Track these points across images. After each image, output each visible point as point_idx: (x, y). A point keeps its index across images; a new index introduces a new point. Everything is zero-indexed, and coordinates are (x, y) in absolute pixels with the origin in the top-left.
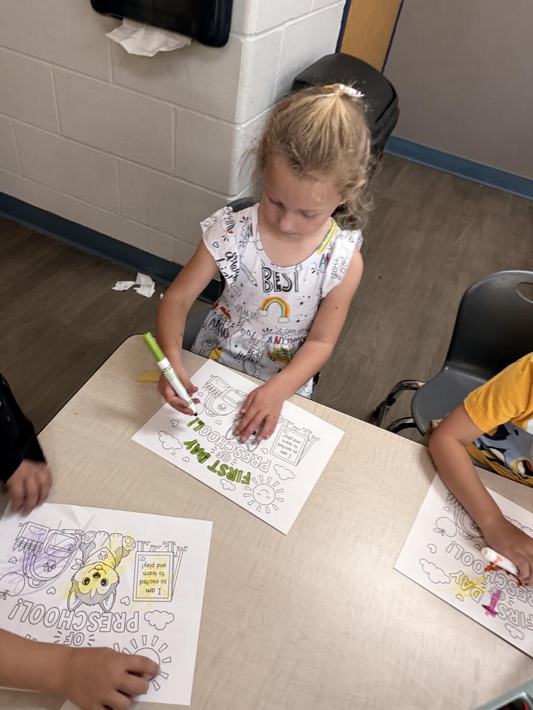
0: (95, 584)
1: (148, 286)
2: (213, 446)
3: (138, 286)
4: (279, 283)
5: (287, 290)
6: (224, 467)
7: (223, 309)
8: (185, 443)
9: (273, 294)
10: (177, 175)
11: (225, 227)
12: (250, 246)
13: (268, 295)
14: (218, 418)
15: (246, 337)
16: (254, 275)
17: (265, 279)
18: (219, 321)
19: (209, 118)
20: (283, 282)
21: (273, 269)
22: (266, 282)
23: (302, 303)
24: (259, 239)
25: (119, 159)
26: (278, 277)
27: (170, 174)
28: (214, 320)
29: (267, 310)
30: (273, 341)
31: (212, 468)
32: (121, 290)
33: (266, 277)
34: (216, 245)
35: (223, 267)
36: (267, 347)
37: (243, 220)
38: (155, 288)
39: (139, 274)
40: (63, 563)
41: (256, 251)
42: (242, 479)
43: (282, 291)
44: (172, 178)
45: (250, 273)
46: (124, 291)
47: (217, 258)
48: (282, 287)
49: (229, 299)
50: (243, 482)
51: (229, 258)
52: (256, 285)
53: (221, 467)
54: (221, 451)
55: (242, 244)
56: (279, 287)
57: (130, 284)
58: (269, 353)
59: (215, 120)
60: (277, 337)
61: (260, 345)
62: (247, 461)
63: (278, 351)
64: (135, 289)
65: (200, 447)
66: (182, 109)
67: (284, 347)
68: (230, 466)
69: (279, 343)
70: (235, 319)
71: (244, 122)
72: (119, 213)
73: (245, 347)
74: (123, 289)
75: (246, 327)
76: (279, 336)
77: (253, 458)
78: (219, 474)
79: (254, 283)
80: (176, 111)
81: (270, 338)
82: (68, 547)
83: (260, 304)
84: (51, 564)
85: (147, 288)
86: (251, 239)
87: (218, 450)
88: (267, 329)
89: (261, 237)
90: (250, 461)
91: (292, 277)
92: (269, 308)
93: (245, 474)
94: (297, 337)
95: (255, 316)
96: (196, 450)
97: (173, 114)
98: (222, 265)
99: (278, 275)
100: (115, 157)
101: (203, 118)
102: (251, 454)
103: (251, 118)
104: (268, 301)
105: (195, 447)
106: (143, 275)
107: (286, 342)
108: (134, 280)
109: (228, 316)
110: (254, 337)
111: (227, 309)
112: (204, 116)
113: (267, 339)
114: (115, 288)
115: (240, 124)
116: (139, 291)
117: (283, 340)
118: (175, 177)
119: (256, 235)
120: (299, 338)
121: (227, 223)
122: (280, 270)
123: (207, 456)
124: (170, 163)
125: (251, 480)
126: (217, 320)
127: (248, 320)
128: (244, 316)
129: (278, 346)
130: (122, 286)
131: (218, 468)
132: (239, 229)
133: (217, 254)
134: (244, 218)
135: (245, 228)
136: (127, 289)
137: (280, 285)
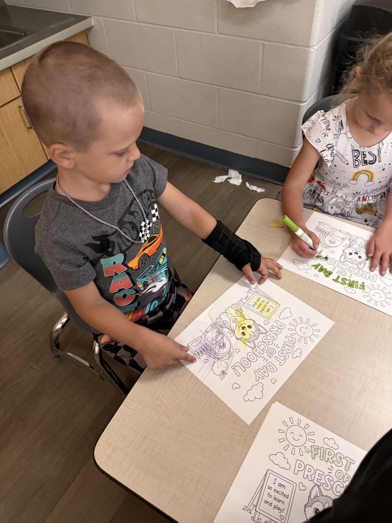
0: (247, 331)
1: (237, 178)
2: (332, 266)
3: (230, 178)
4: (365, 159)
5: (372, 163)
6: (344, 279)
7: (319, 182)
8: (313, 266)
9: (361, 168)
10: (262, 93)
11: (324, 126)
12: (342, 137)
13: (358, 169)
14: (331, 249)
15: (340, 200)
16: (346, 157)
17: (354, 158)
18: (314, 191)
19: (289, 46)
20: (369, 158)
21: (360, 150)
22: (356, 160)
23: (384, 169)
24: (348, 130)
25: (219, 88)
26: (365, 155)
27: (256, 93)
28: (311, 190)
29: (356, 180)
30: (361, 199)
31: (336, 280)
32: (219, 182)
33: (355, 156)
34: (319, 141)
35: (325, 156)
36: (357, 205)
37: (335, 119)
38: (242, 178)
39: (230, 170)
40: (225, 339)
41: (346, 139)
42: (359, 286)
43: (369, 165)
44: (258, 96)
45: (343, 156)
46: (221, 182)
47: (319, 151)
48: (368, 162)
49: (324, 176)
50: (360, 288)
51: (329, 148)
52: (348, 164)
53: (342, 279)
54: (339, 269)
55: (337, 136)
56: (366, 162)
57: (224, 178)
58: (357, 209)
59: (293, 47)
60: (364, 197)
61: (351, 204)
62: (360, 275)
63: (365, 206)
64: (229, 180)
65: (324, 268)
66: (268, 43)
67: (370, 202)
68: (348, 279)
69: (365, 200)
70: (329, 189)
71: (316, 45)
72: (217, 128)
73: (338, 207)
74: (221, 181)
75: (339, 194)
76: (365, 195)
77: (363, 273)
78: (342, 283)
79: (346, 162)
80: (263, 45)
81: (359, 198)
82: (217, 333)
83: (351, 177)
84: (222, 344)
85: (236, 179)
86: (343, 131)
87: (337, 269)
88: (357, 193)
89: (350, 129)
90: (362, 275)
91: (376, 153)
92: (358, 179)
93: (360, 283)
94: (378, 193)
95: (345, 186)
96: (321, 270)
97: (261, 48)
98: (324, 154)
99: (365, 153)
100: (217, 87)
101: (284, 47)
102: (361, 271)
103: (321, 41)
104: (357, 173)
105: (320, 268)
106: (233, 171)
107: (371, 198)
108: (227, 174)
109: (323, 187)
110: (346, 200)
111: (322, 182)
112: (285, 45)
113: (356, 199)
114: (215, 181)
115: (313, 46)
116: (231, 181)
117: (369, 197)
118: (260, 94)
119: (346, 128)
120: (380, 194)
121: (325, 123)
122: (366, 150)
123: (330, 273)
124: (257, 84)
125: (365, 287)
126: (313, 190)
127: (341, 189)
128: (337, 186)
129: (365, 203)
130: (219, 179)
131: (340, 280)
132: (334, 125)
133: (319, 148)
134: (335, 117)
135: (338, 124)
136: (223, 181)
137: (366, 160)
